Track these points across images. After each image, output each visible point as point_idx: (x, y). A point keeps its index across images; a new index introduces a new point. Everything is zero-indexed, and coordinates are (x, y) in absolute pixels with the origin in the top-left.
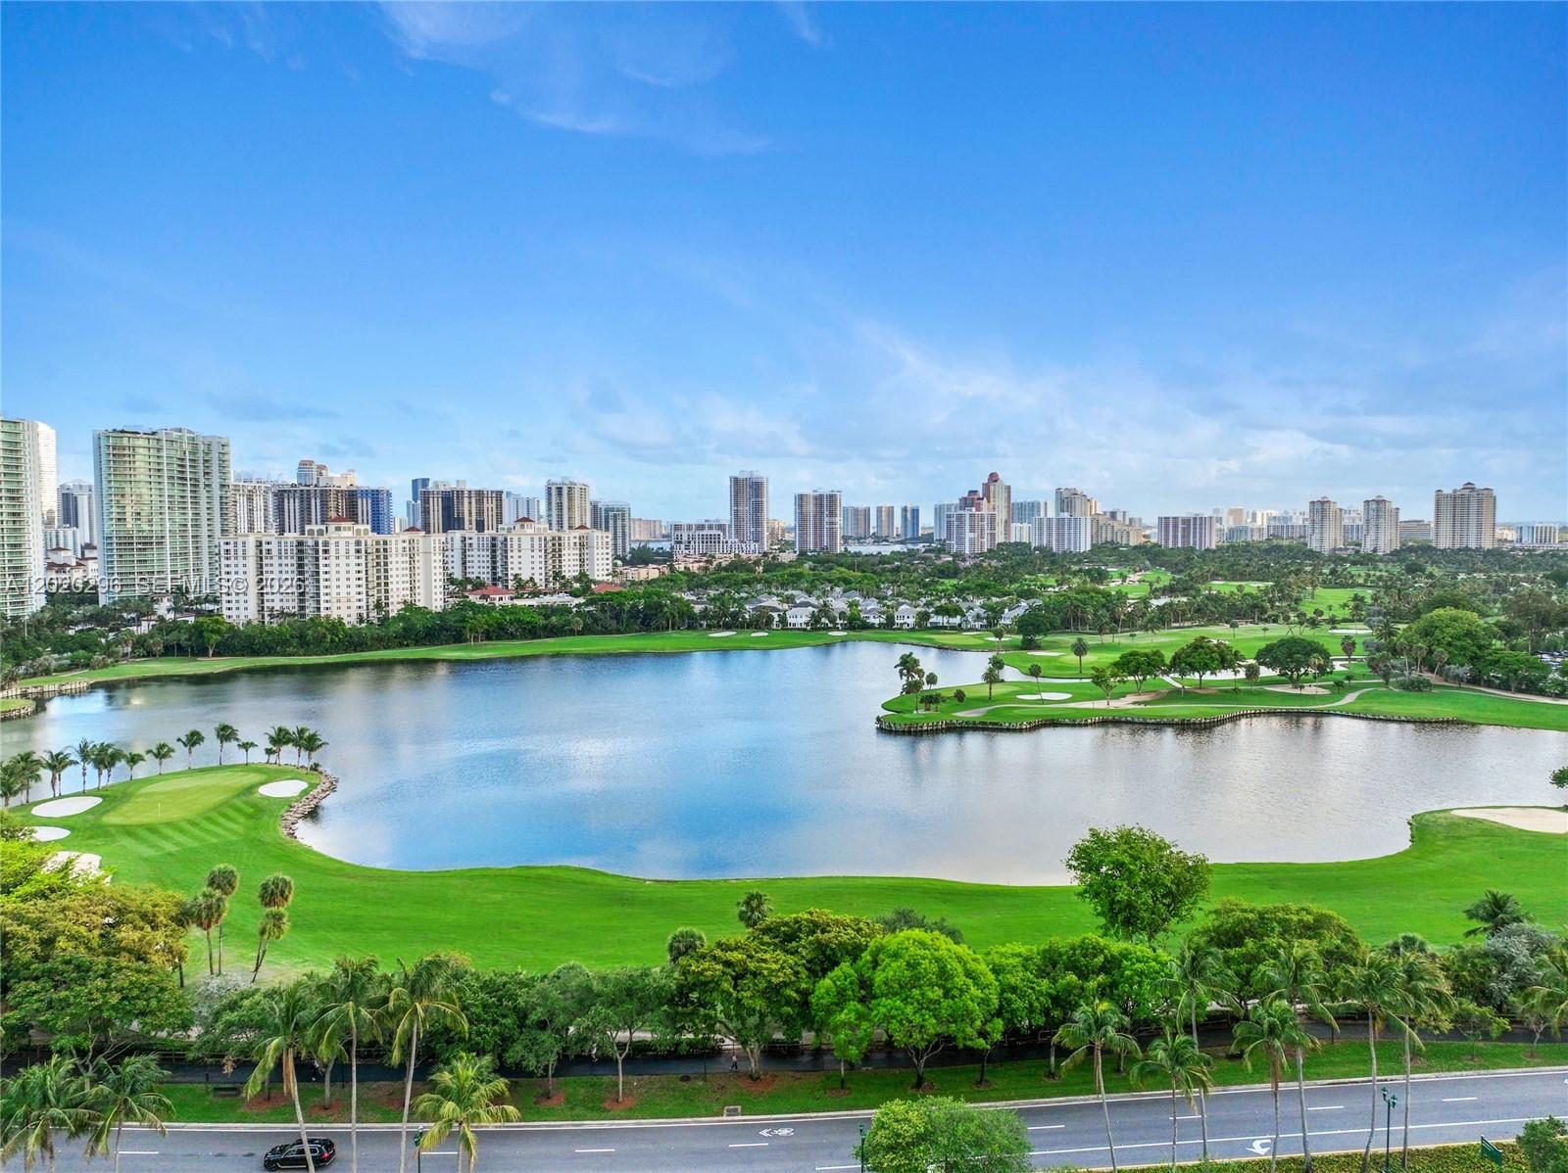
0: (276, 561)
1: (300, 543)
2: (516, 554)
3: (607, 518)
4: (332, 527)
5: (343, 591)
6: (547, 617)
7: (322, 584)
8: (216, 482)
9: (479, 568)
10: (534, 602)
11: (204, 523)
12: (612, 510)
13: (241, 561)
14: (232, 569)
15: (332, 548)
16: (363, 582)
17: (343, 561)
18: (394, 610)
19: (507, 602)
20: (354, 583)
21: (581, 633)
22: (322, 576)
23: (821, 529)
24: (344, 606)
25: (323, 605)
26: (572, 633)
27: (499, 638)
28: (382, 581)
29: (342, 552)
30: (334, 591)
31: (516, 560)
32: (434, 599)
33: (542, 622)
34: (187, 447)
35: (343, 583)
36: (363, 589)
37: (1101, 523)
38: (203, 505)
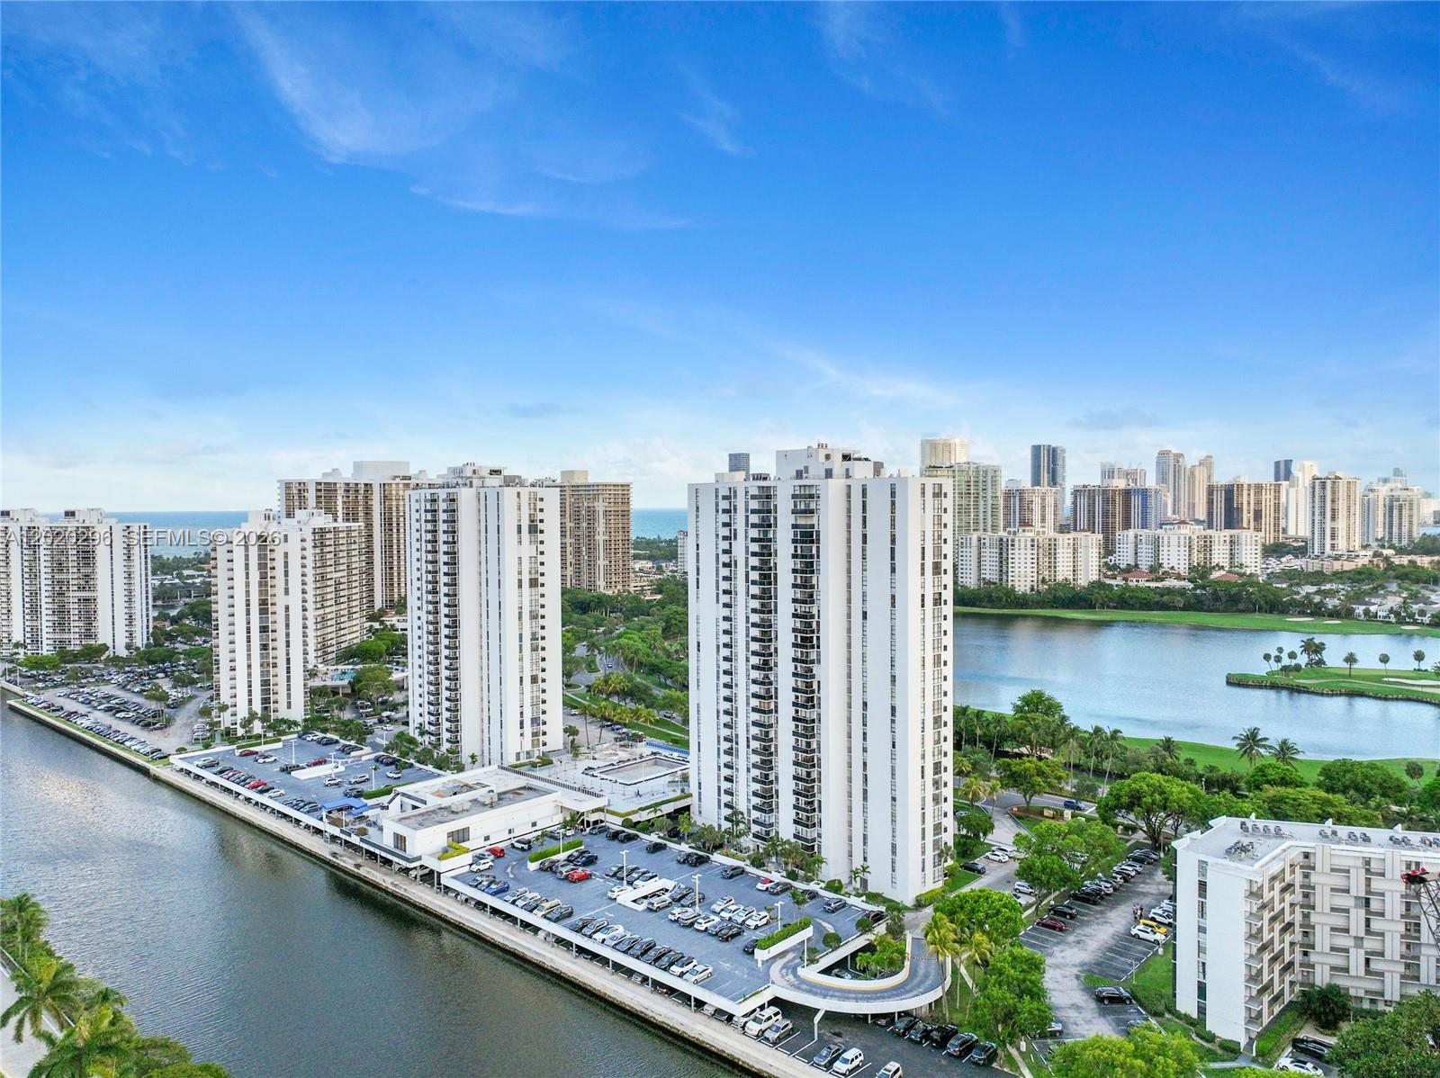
1: (1002, 540)
2: (1166, 548)
4: (1021, 530)
5: (1022, 570)
6: (1162, 596)
7: (1010, 565)
8: (989, 494)
9: (1146, 559)
10: (1159, 585)
11: (981, 521)
12: (1398, 500)
13: (969, 549)
14: (964, 554)
15: (1016, 543)
16: (1035, 565)
17: (1022, 551)
18: (1059, 584)
19: (1142, 582)
20: (1029, 565)
21: (1181, 609)
22: (1011, 561)
24: (1022, 579)
25: (1009, 579)
26: (1175, 608)
27: (1122, 608)
28: (1053, 564)
29: (1023, 546)
30: (1017, 570)
31: (1166, 553)
32: (1089, 578)
33: (1157, 598)
34: (972, 474)
35: (1022, 565)
36: (1035, 570)
38: (981, 509)
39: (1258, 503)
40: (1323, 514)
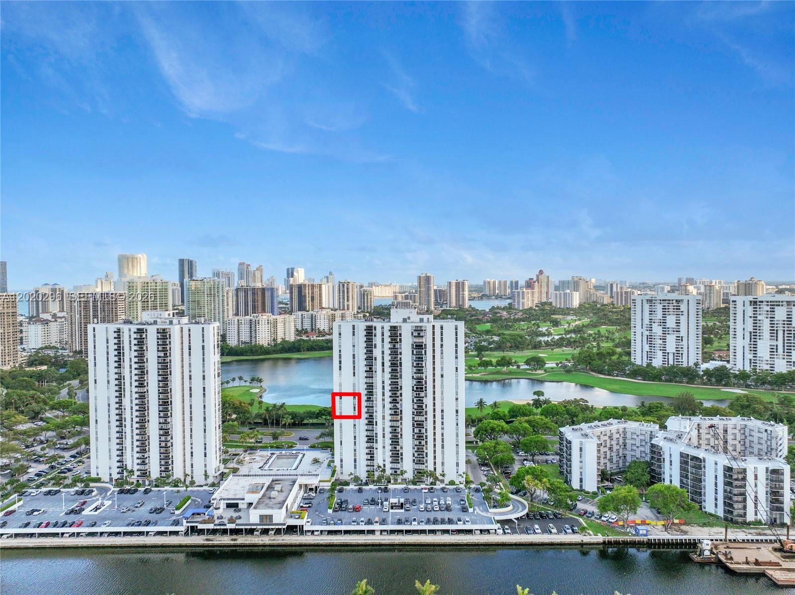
0: (243, 326)
1: (251, 320)
3: (364, 294)
4: (260, 315)
5: (264, 335)
6: (327, 343)
7: (257, 333)
8: (221, 295)
9: (307, 326)
10: (323, 338)
11: (217, 309)
12: (366, 292)
13: (233, 326)
14: (230, 328)
15: (260, 322)
16: (269, 333)
17: (263, 326)
18: (279, 341)
19: (315, 338)
20: (267, 333)
22: (257, 331)
23: (459, 297)
24: (264, 340)
25: (257, 340)
27: (311, 350)
28: (275, 332)
29: (263, 323)
30: (261, 335)
32: (291, 337)
33: (326, 345)
34: (212, 283)
35: (263, 333)
36: (270, 335)
37: (591, 293)
38: (217, 302)
39: (313, 293)
40: (344, 298)
